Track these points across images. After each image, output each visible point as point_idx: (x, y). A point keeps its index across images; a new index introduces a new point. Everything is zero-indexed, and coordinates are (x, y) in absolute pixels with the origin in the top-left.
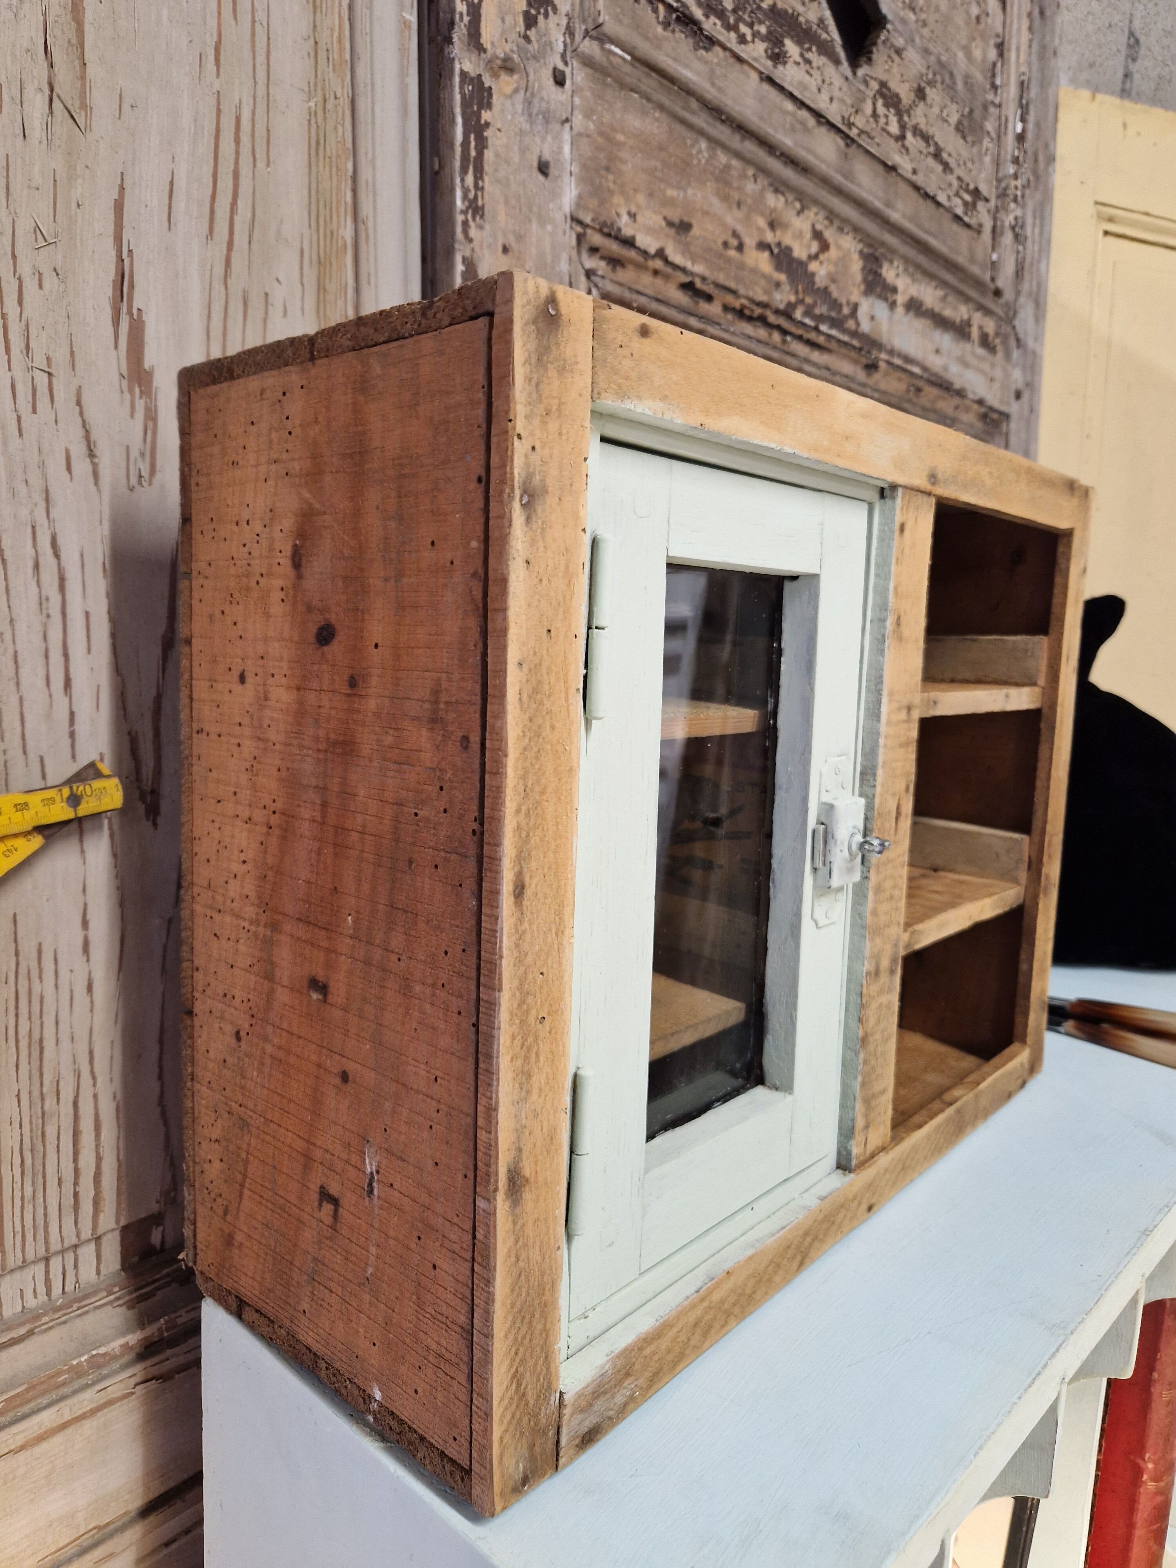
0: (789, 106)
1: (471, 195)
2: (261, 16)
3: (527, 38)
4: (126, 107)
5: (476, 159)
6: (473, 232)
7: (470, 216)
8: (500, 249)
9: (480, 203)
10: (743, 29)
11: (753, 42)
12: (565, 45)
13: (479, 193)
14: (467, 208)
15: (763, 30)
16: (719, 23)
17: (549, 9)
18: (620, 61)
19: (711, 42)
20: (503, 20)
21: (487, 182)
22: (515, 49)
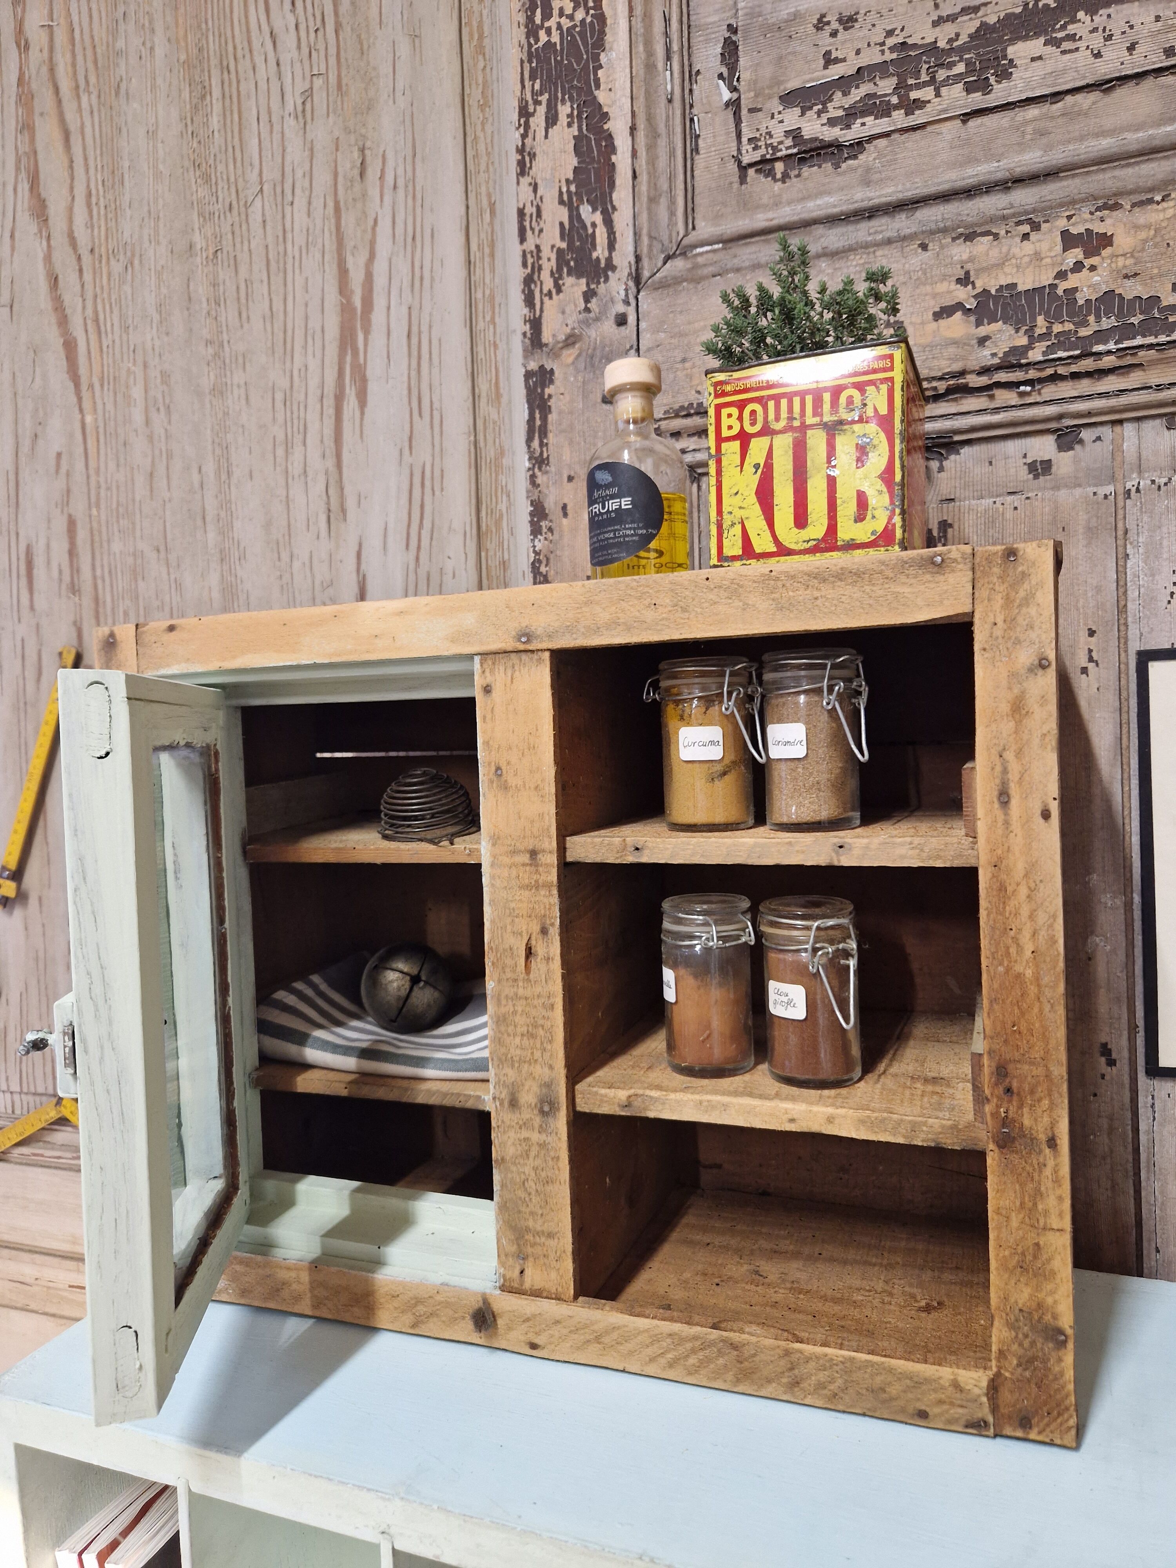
0: (1033, 112)
1: (537, 454)
2: (436, 405)
3: (587, 310)
4: (362, 500)
5: (540, 426)
6: (539, 481)
7: (536, 470)
8: (566, 479)
9: (545, 455)
10: (914, 95)
11: (938, 95)
12: (626, 290)
13: (545, 449)
14: (534, 465)
15: (960, 68)
16: (869, 120)
17: (610, 273)
18: (710, 255)
19: (859, 146)
20: (563, 313)
21: (551, 438)
22: (576, 325)
